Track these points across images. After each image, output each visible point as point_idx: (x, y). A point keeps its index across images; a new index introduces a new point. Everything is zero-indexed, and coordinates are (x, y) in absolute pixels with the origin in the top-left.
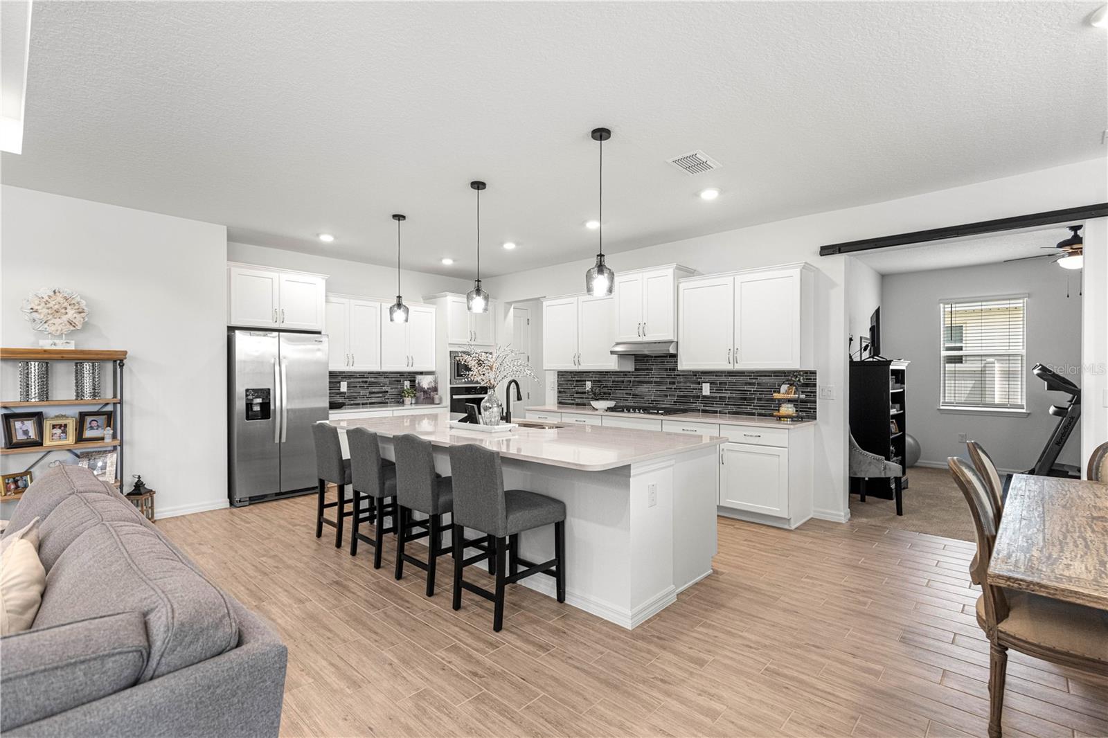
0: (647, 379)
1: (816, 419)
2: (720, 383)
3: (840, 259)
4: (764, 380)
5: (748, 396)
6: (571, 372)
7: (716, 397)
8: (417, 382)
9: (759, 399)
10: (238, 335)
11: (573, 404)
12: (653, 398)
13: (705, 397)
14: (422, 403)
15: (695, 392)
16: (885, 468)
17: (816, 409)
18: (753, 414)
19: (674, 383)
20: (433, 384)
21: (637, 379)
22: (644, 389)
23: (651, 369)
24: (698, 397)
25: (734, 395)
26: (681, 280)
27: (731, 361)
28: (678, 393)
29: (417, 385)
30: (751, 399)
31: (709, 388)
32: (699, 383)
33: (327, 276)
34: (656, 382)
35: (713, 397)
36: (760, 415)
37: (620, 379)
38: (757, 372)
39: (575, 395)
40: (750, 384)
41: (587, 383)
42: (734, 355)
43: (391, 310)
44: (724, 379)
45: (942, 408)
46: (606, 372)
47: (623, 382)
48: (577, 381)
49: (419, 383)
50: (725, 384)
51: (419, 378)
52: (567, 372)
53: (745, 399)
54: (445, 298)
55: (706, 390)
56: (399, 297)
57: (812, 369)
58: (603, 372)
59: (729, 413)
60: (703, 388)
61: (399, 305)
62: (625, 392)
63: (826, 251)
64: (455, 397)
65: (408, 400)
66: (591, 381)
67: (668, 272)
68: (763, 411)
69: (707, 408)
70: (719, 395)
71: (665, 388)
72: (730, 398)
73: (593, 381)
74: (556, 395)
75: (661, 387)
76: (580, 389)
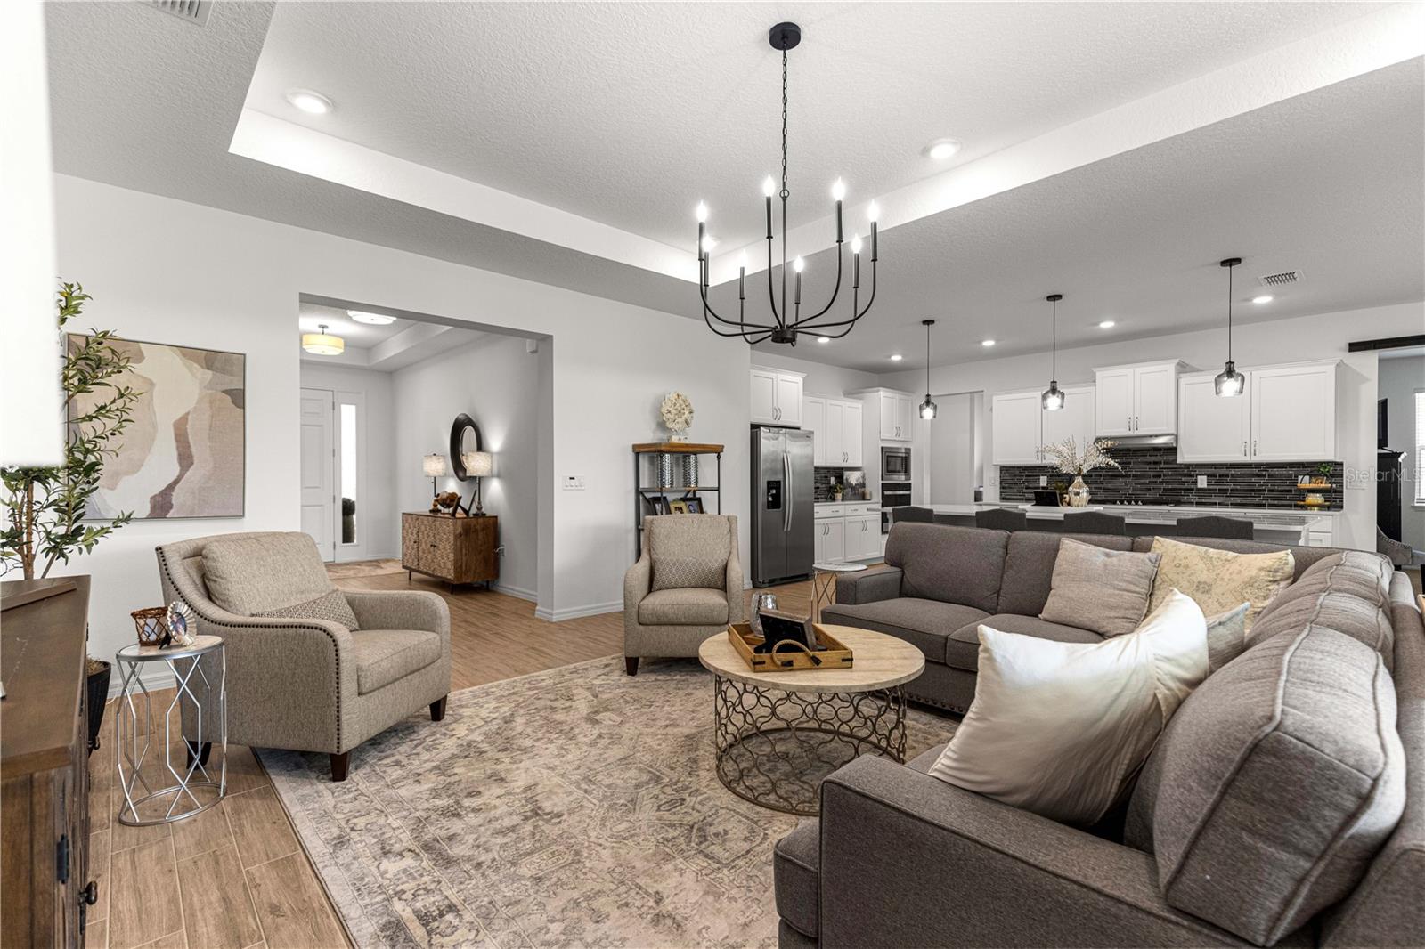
0: (1123, 473)
1: (1342, 507)
2: (1220, 476)
3: (1372, 357)
4: (1277, 472)
5: (1257, 487)
6: (1019, 468)
7: (1215, 490)
8: (845, 478)
10: (763, 431)
11: (1022, 499)
12: (1131, 492)
13: (1201, 489)
14: (850, 500)
15: (1186, 486)
16: (1412, 556)
17: (1342, 498)
18: (1264, 505)
19: (1160, 476)
20: (861, 480)
23: (1130, 463)
24: (1193, 489)
25: (1238, 487)
26: (1182, 375)
27: (1248, 453)
28: (1164, 486)
29: (845, 481)
30: (1260, 490)
31: (1206, 481)
32: (1195, 476)
33: (804, 375)
34: (1134, 476)
35: (1210, 490)
38: (1268, 464)
39: (1025, 490)
40: (1259, 476)
41: (1041, 477)
42: (1251, 446)
44: (1224, 471)
45: (1416, 505)
48: (1027, 476)
49: (847, 479)
50: (1227, 476)
51: (847, 474)
52: (1013, 467)
53: (1253, 490)
54: (876, 394)
55: (1202, 482)
56: (928, 396)
57: (1338, 460)
59: (1232, 504)
60: (1199, 481)
61: (928, 403)
63: (1355, 347)
64: (886, 493)
65: (839, 496)
66: (1046, 476)
67: (1170, 367)
68: (1276, 502)
69: (1204, 501)
70: (1218, 487)
71: (1147, 481)
72: (1231, 490)
73: (1051, 476)
74: (998, 490)
75: (1142, 481)
76: (1032, 484)
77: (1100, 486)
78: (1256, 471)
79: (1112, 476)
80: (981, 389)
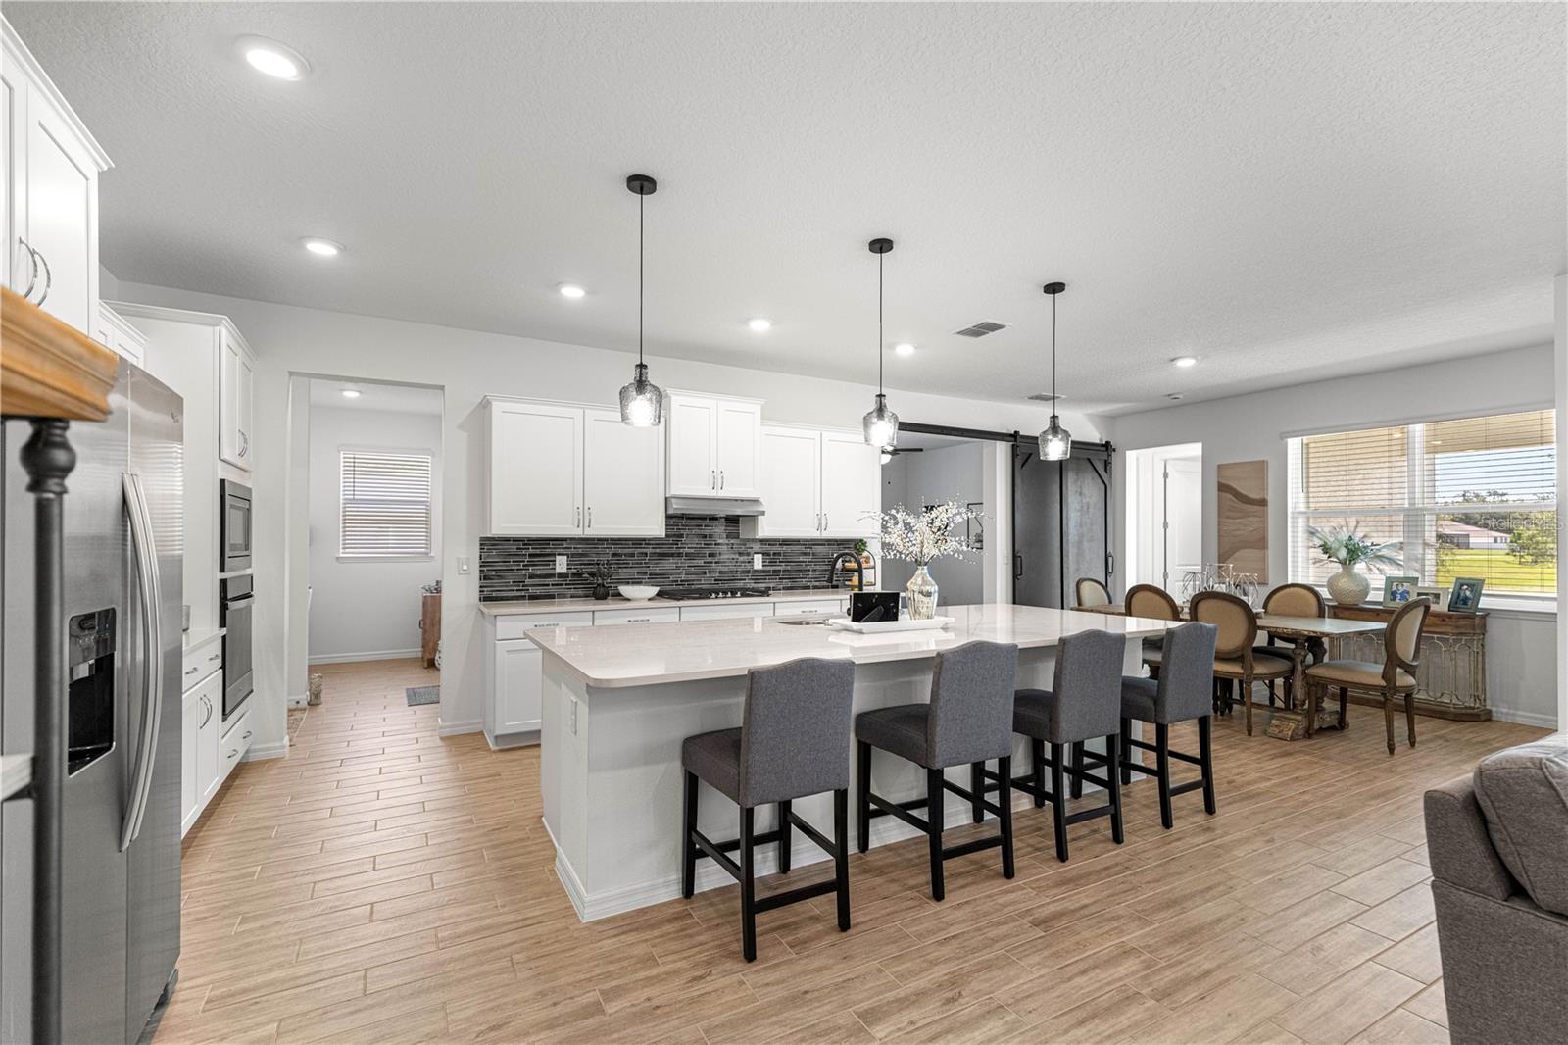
0: (674, 550)
2: (774, 554)
4: (819, 549)
5: (803, 567)
6: (516, 540)
7: (769, 571)
9: (815, 571)
11: (522, 598)
12: (683, 577)
13: (756, 571)
15: (743, 567)
18: (808, 588)
19: (716, 555)
21: (657, 550)
22: (669, 564)
23: (682, 536)
24: (748, 572)
25: (789, 567)
28: (721, 568)
30: (806, 571)
31: (761, 561)
32: (748, 554)
34: (687, 554)
35: (765, 571)
36: (815, 588)
37: (627, 551)
38: (812, 540)
39: (528, 581)
41: (558, 557)
42: (822, 520)
43: (623, 393)
44: (778, 548)
46: (599, 540)
47: (633, 555)
48: (531, 555)
50: (779, 554)
52: (505, 540)
53: (800, 571)
56: (642, 366)
58: (593, 539)
59: (784, 589)
60: (755, 560)
61: (641, 385)
62: (636, 570)
66: (568, 555)
68: (818, 584)
69: (759, 586)
70: (772, 568)
71: (701, 562)
72: (784, 571)
73: (573, 555)
74: (475, 583)
75: (695, 562)
76: (540, 570)
77: (644, 570)
78: (802, 548)
79: (659, 554)
80: (440, 383)
